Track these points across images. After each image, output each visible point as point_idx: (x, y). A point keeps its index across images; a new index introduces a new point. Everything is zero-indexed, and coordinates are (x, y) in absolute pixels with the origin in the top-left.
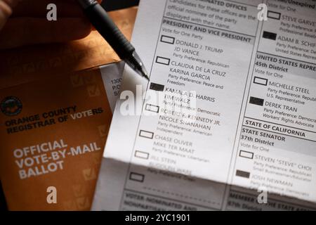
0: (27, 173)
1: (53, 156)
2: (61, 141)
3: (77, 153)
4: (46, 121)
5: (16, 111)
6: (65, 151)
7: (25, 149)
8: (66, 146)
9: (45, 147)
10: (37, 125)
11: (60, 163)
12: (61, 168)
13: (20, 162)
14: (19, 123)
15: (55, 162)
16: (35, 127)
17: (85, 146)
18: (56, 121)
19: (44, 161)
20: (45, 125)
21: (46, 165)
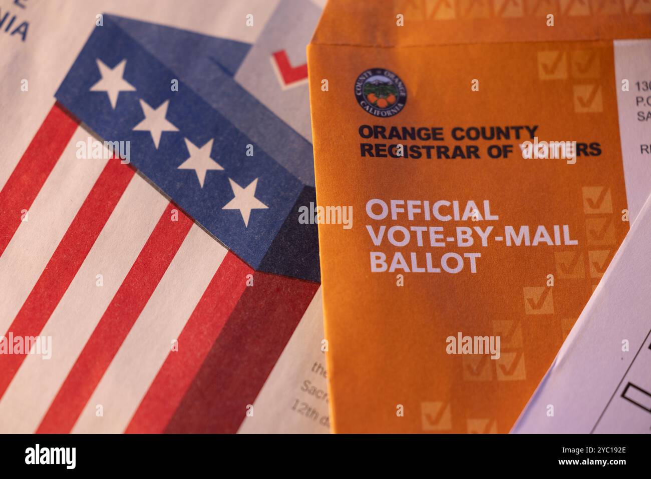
0: (389, 261)
1: (460, 237)
2: (486, 204)
3: (518, 242)
4: (458, 148)
5: (390, 106)
6: (489, 229)
7: (394, 203)
8: (496, 218)
9: (443, 211)
10: (434, 152)
11: (473, 257)
12: (474, 270)
13: (377, 232)
14: (391, 137)
15: (461, 251)
16: (429, 156)
17: (541, 229)
18: (483, 153)
19: (433, 244)
20: (454, 157)
21: (437, 254)
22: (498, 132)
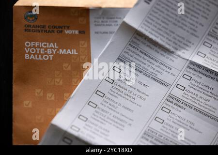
0: (30, 56)
1: (48, 51)
2: (55, 44)
3: (63, 53)
4: (49, 30)
5: (33, 20)
6: (56, 50)
7: (32, 43)
8: (58, 47)
9: (45, 45)
10: (43, 31)
11: (51, 56)
12: (51, 59)
13: (27, 50)
14: (33, 27)
15: (48, 55)
16: (42, 32)
17: (69, 50)
18: (56, 32)
19: (41, 53)
20: (48, 32)
21: (42, 55)
22: (60, 27)
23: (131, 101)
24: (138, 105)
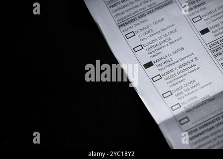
23: (171, 43)
24: (178, 40)
